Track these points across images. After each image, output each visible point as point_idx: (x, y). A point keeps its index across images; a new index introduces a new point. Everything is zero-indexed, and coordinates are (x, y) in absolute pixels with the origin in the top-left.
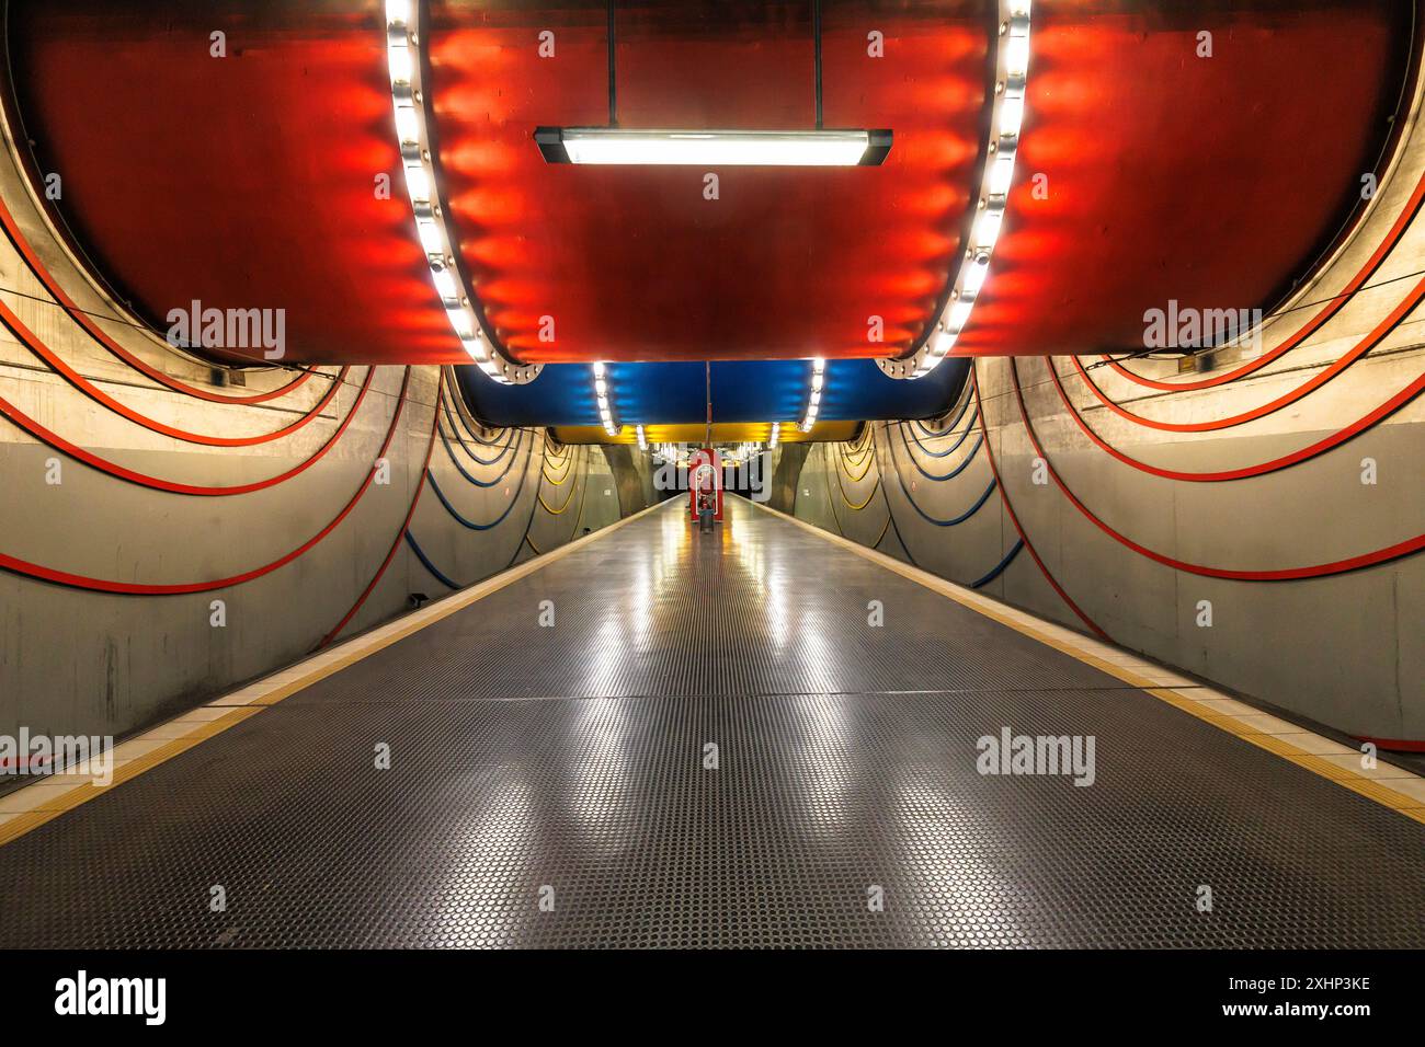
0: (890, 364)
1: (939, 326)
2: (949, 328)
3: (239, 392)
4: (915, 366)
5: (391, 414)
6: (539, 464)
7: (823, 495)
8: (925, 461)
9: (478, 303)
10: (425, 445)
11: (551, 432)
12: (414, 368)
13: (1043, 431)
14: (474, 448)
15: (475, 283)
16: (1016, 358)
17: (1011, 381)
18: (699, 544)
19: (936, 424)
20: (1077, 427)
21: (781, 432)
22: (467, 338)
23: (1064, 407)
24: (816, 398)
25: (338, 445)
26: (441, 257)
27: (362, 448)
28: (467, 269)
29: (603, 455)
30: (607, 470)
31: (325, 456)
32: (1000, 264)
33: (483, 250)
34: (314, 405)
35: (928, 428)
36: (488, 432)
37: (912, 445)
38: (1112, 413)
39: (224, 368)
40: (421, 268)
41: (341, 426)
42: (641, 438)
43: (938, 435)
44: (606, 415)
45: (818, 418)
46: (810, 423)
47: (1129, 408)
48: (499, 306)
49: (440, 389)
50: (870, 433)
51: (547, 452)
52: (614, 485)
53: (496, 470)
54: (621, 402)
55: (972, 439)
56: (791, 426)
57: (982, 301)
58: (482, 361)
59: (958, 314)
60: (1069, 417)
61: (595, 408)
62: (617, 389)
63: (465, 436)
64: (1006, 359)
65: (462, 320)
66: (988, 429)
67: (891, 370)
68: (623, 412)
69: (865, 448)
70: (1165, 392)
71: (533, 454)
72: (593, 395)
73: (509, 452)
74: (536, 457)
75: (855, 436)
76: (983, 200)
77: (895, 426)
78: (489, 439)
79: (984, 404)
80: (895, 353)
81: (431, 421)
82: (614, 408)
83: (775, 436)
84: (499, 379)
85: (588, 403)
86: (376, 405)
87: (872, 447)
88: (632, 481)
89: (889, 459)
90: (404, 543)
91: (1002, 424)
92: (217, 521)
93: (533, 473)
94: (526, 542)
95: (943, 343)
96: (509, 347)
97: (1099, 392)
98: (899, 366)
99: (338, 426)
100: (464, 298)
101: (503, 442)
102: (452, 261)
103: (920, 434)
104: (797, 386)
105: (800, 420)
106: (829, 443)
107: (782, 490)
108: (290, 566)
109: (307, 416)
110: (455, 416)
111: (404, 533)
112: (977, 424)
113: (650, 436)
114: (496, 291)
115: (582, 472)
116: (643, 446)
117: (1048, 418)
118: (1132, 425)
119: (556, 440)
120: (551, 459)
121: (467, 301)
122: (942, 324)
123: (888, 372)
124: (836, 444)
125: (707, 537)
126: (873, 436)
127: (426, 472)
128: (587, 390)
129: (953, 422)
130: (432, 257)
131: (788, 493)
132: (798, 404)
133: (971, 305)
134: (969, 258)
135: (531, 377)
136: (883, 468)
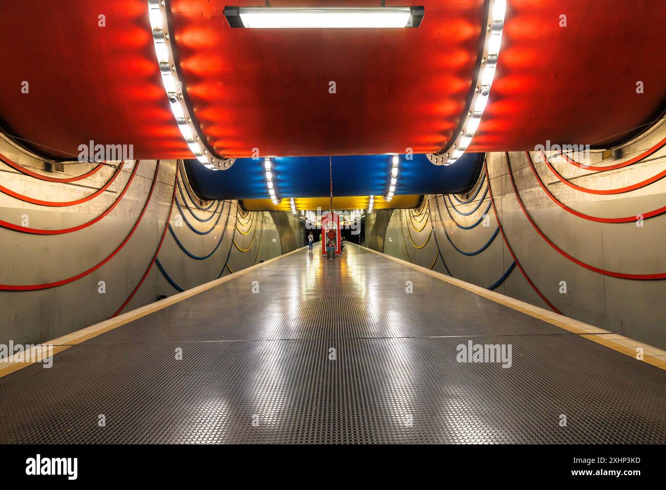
0: (435, 157)
1: (462, 133)
2: (467, 133)
3: (61, 176)
4: (448, 157)
5: (148, 191)
6: (234, 222)
7: (400, 242)
8: (459, 218)
9: (197, 122)
10: (168, 209)
11: (241, 203)
12: (161, 162)
13: (526, 198)
14: (196, 212)
15: (195, 110)
16: (509, 152)
17: (507, 169)
18: (326, 267)
19: (465, 196)
20: (545, 194)
21: (374, 203)
22: (190, 142)
23: (538, 183)
24: (394, 181)
25: (117, 207)
26: (175, 94)
27: (130, 211)
28: (190, 101)
29: (271, 218)
30: (274, 227)
31: (109, 214)
32: (495, 95)
33: (199, 90)
34: (104, 184)
35: (460, 199)
36: (204, 203)
37: (451, 209)
38: (565, 185)
39: (52, 162)
40: (164, 101)
41: (119, 196)
42: (293, 207)
43: (466, 203)
44: (272, 192)
45: (395, 193)
46: (390, 196)
47: (575, 182)
48: (209, 123)
49: (176, 177)
50: (427, 202)
51: (239, 216)
52: (278, 236)
53: (208, 225)
54: (280, 185)
55: (486, 204)
56: (380, 198)
57: (486, 117)
58: (199, 155)
59: (472, 125)
60: (541, 189)
61: (266, 188)
62: (279, 177)
63: (190, 205)
64: (504, 153)
65: (187, 131)
66: (494, 198)
67: (435, 160)
68: (282, 190)
69: (424, 212)
70: (595, 172)
71: (230, 216)
72: (265, 181)
73: (217, 215)
74: (232, 218)
75: (418, 205)
76: (485, 58)
77: (441, 198)
78: (205, 207)
79: (492, 182)
80: (437, 150)
81: (171, 195)
82: (276, 188)
83: (371, 206)
84: (209, 167)
85: (262, 185)
86: (139, 185)
87: (428, 211)
88: (288, 234)
89: (438, 218)
90: (154, 265)
91: (502, 194)
92: (46, 249)
93: (230, 228)
94: (226, 267)
95: (464, 142)
96: (215, 148)
97: (557, 174)
98: (440, 158)
99: (117, 197)
100: (188, 118)
101: (213, 209)
102: (182, 96)
103: (455, 202)
104: (383, 174)
105: (385, 193)
106: (403, 210)
107: (376, 239)
108: (88, 277)
109: (99, 191)
110: (184, 192)
111: (155, 260)
112: (488, 195)
113: (298, 206)
114: (207, 114)
115: (259, 228)
116: (294, 212)
117: (528, 190)
118: (577, 192)
119: (244, 209)
120: (241, 220)
121: (190, 120)
122: (463, 131)
123: (434, 162)
124: (407, 210)
125: (331, 263)
126: (428, 205)
127: (167, 225)
128: (261, 178)
129: (474, 194)
130: (170, 94)
131: (380, 240)
132: (383, 185)
133: (479, 120)
134: (477, 92)
135: (228, 166)
136: (434, 223)
